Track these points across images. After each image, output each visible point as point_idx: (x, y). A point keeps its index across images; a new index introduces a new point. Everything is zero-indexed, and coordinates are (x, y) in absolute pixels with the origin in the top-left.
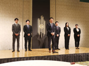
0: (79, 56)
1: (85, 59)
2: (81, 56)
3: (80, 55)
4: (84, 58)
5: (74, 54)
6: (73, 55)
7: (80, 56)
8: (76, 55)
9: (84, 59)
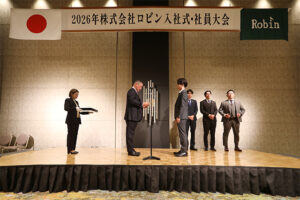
0: (219, 175)
1: (240, 186)
2: (227, 176)
3: (223, 170)
4: (239, 181)
5: (202, 167)
6: (198, 170)
7: (221, 173)
8: (206, 170)
9: (236, 185)
